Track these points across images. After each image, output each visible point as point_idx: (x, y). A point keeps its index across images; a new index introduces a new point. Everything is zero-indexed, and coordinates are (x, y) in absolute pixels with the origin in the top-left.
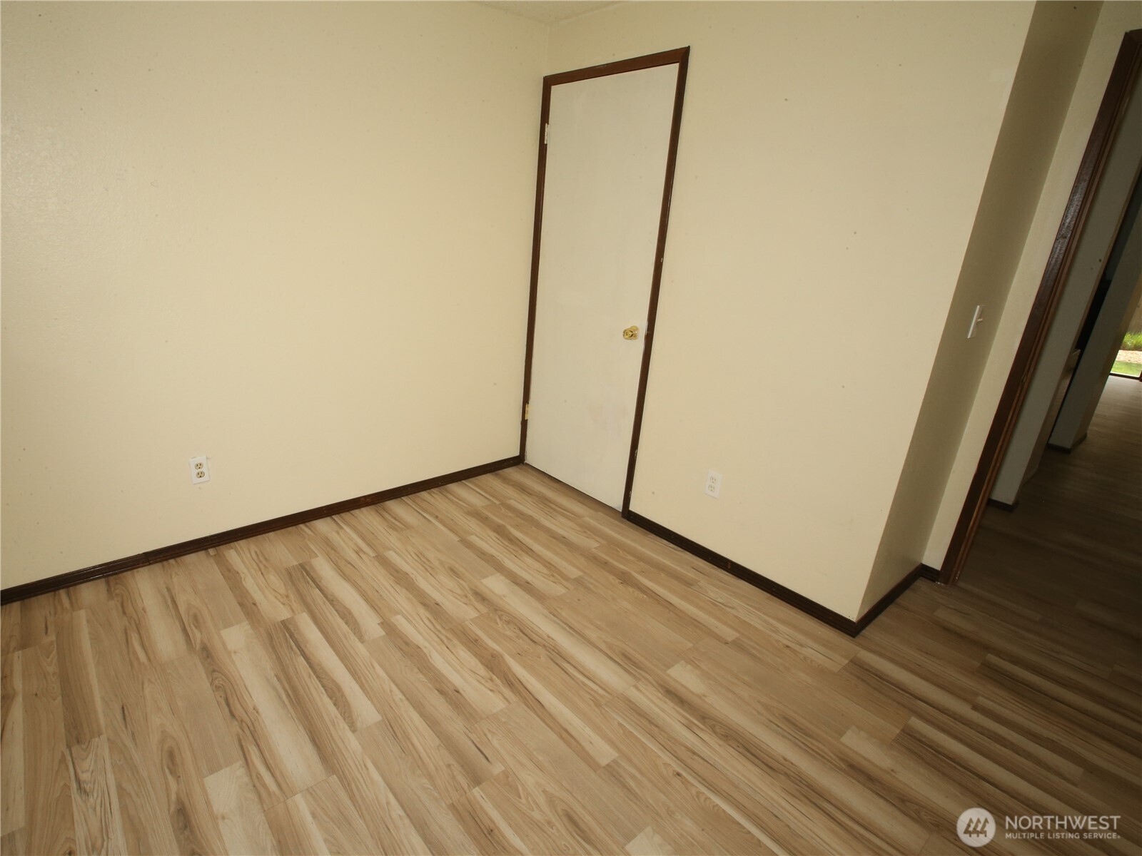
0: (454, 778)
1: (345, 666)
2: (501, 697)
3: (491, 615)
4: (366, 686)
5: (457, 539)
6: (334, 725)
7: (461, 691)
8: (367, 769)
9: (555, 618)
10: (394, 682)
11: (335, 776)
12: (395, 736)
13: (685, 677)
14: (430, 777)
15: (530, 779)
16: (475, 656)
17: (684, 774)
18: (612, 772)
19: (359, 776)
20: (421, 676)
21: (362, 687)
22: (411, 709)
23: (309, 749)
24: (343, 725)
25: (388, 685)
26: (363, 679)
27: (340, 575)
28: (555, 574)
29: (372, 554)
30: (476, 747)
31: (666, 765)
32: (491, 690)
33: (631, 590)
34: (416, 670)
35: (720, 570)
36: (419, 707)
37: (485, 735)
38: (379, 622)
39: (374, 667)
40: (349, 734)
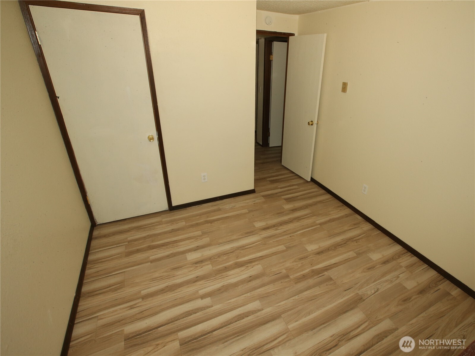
0: (286, 282)
1: (226, 313)
2: (256, 266)
3: (212, 261)
4: (240, 305)
5: (149, 263)
6: (258, 317)
7: (251, 275)
8: (280, 305)
9: (222, 244)
10: (240, 296)
11: (282, 315)
12: (267, 296)
13: (259, 224)
14: (285, 288)
15: (288, 264)
16: (234, 269)
17: (291, 235)
18: (288, 248)
19: (283, 308)
20: (240, 287)
21: (240, 307)
22: (256, 291)
23: (268, 325)
24: (259, 314)
25: (242, 297)
26: (235, 307)
27: (152, 316)
28: (196, 238)
29: (141, 300)
30: (275, 275)
31: (287, 237)
32: (252, 267)
33: (216, 222)
34: (236, 288)
35: (216, 202)
36: (255, 289)
37: (271, 272)
38: (200, 299)
39: (230, 302)
40: (263, 311)
